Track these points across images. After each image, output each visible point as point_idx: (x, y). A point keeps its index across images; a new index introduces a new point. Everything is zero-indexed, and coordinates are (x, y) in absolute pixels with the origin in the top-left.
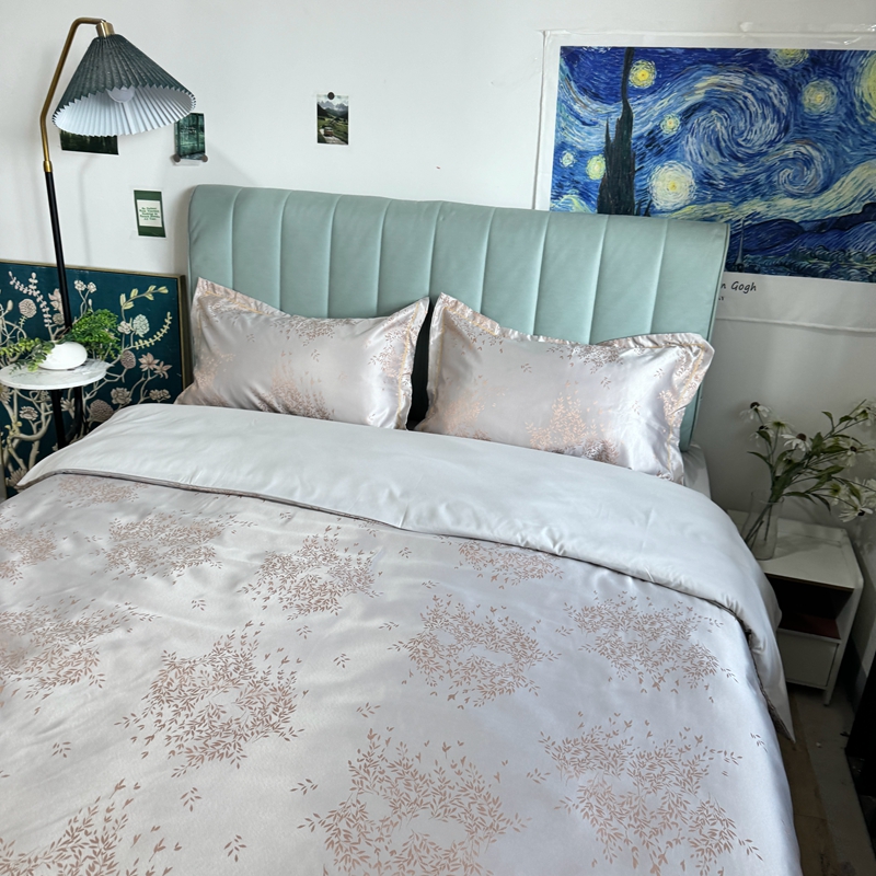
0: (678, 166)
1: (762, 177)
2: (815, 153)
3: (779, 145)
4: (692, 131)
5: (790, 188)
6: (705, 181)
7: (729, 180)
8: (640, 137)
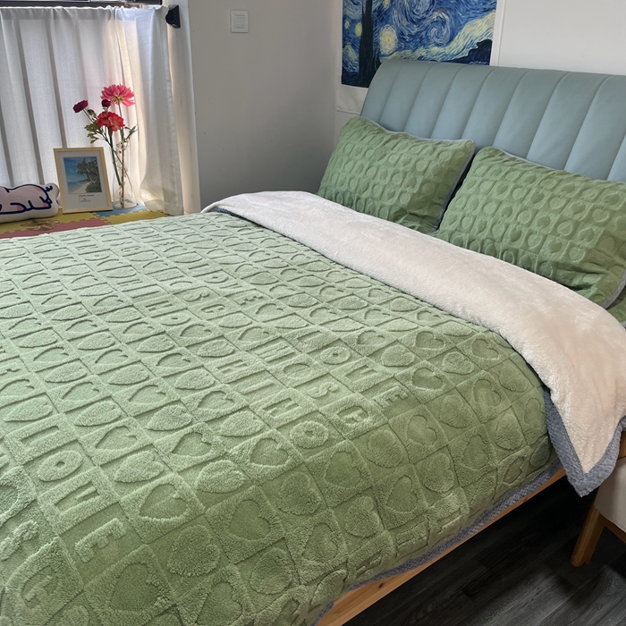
0: (390, 28)
1: (423, 33)
2: (447, 17)
3: (430, 13)
4: (395, 7)
5: (436, 40)
6: (401, 36)
7: (410, 36)
8: (375, 11)
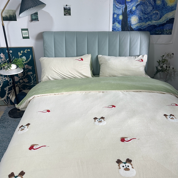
0: (135, 16)
1: (150, 17)
2: (158, 12)
3: (153, 11)
4: (138, 9)
5: (154, 19)
6: (140, 19)
7: (144, 18)
8: (128, 11)
